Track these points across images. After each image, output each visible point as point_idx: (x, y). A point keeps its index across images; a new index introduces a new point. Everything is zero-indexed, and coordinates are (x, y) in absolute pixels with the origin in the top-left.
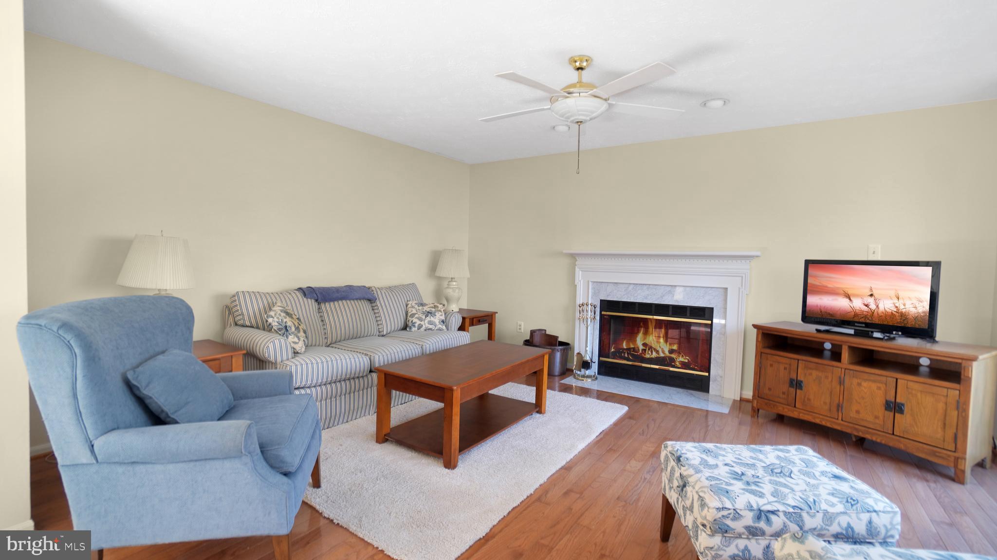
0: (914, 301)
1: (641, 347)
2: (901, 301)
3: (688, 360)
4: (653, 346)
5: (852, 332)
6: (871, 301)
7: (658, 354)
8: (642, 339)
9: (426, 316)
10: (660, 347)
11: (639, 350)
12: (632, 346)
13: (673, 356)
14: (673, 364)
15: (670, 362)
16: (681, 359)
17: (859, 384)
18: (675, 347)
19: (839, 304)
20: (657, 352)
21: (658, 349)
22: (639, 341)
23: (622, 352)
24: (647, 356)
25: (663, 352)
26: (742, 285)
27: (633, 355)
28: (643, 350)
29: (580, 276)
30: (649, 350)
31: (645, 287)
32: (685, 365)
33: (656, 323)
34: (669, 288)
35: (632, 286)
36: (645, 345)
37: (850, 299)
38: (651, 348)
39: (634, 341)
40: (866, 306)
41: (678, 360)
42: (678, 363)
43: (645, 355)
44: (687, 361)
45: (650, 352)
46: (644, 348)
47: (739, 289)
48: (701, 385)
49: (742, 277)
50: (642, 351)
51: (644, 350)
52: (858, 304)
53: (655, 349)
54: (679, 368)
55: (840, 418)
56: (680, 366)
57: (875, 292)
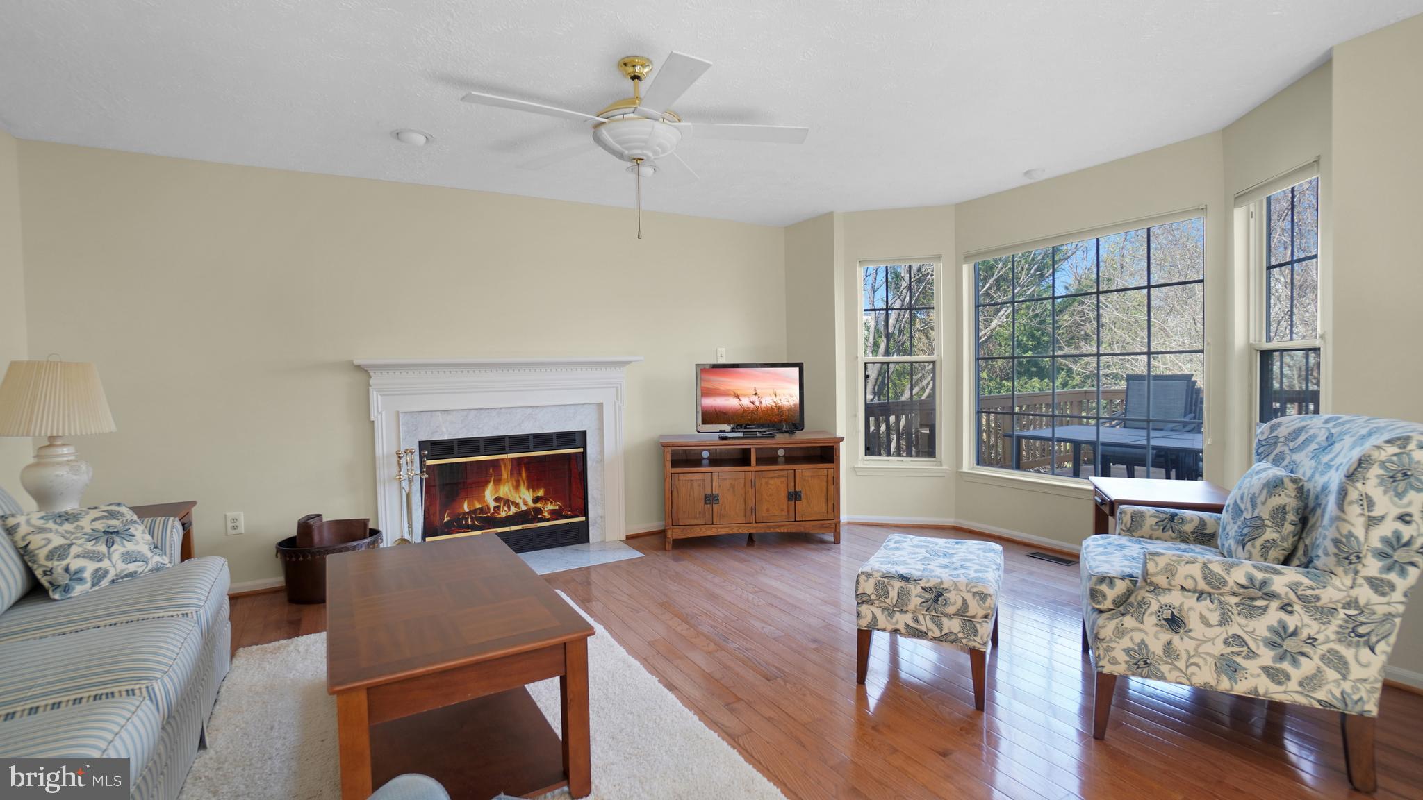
0: (787, 397)
1: (492, 504)
2: (778, 397)
3: (559, 506)
4: (511, 498)
5: (741, 434)
6: (755, 399)
7: (519, 508)
8: (494, 492)
9: (110, 544)
10: (520, 497)
11: (489, 508)
12: (478, 506)
13: (539, 505)
14: (540, 516)
15: (534, 515)
16: (550, 507)
17: (767, 483)
18: (541, 493)
19: (730, 403)
20: (517, 505)
21: (518, 500)
22: (489, 495)
23: (462, 519)
24: (503, 514)
25: (525, 503)
26: (617, 399)
27: (479, 519)
28: (495, 507)
29: (379, 407)
30: (504, 505)
31: (494, 413)
32: (556, 514)
33: (512, 462)
34: (529, 411)
35: (473, 413)
36: (497, 499)
37: (739, 399)
38: (507, 502)
39: (481, 498)
40: (752, 403)
41: (546, 509)
42: (546, 514)
43: (499, 514)
44: (557, 508)
45: (506, 509)
46: (498, 504)
47: (615, 403)
48: (578, 535)
49: (617, 388)
50: (494, 510)
51: (497, 508)
52: (745, 402)
53: (512, 503)
54: (548, 520)
55: (754, 522)
56: (549, 517)
57: (758, 392)
